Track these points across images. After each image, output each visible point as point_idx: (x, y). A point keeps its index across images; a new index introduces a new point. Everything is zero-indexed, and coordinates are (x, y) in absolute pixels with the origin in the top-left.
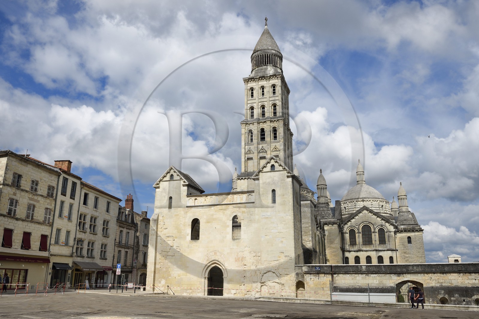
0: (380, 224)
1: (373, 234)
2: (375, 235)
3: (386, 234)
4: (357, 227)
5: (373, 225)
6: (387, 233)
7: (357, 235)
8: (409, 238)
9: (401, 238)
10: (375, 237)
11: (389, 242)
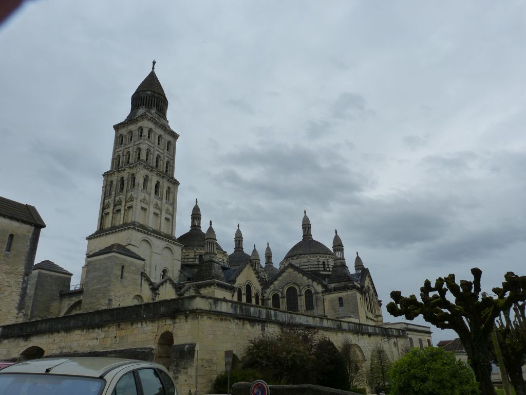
0: (307, 284)
1: (299, 298)
2: (301, 299)
3: (314, 297)
4: (281, 290)
5: (299, 286)
6: (315, 295)
7: (281, 300)
8: (340, 299)
9: (331, 301)
10: (302, 301)
11: (317, 306)
